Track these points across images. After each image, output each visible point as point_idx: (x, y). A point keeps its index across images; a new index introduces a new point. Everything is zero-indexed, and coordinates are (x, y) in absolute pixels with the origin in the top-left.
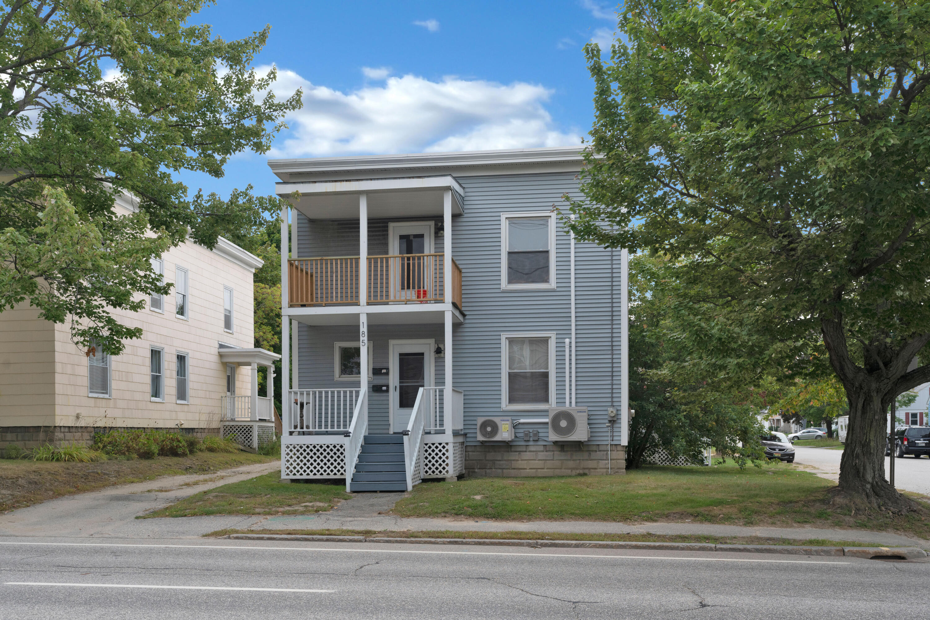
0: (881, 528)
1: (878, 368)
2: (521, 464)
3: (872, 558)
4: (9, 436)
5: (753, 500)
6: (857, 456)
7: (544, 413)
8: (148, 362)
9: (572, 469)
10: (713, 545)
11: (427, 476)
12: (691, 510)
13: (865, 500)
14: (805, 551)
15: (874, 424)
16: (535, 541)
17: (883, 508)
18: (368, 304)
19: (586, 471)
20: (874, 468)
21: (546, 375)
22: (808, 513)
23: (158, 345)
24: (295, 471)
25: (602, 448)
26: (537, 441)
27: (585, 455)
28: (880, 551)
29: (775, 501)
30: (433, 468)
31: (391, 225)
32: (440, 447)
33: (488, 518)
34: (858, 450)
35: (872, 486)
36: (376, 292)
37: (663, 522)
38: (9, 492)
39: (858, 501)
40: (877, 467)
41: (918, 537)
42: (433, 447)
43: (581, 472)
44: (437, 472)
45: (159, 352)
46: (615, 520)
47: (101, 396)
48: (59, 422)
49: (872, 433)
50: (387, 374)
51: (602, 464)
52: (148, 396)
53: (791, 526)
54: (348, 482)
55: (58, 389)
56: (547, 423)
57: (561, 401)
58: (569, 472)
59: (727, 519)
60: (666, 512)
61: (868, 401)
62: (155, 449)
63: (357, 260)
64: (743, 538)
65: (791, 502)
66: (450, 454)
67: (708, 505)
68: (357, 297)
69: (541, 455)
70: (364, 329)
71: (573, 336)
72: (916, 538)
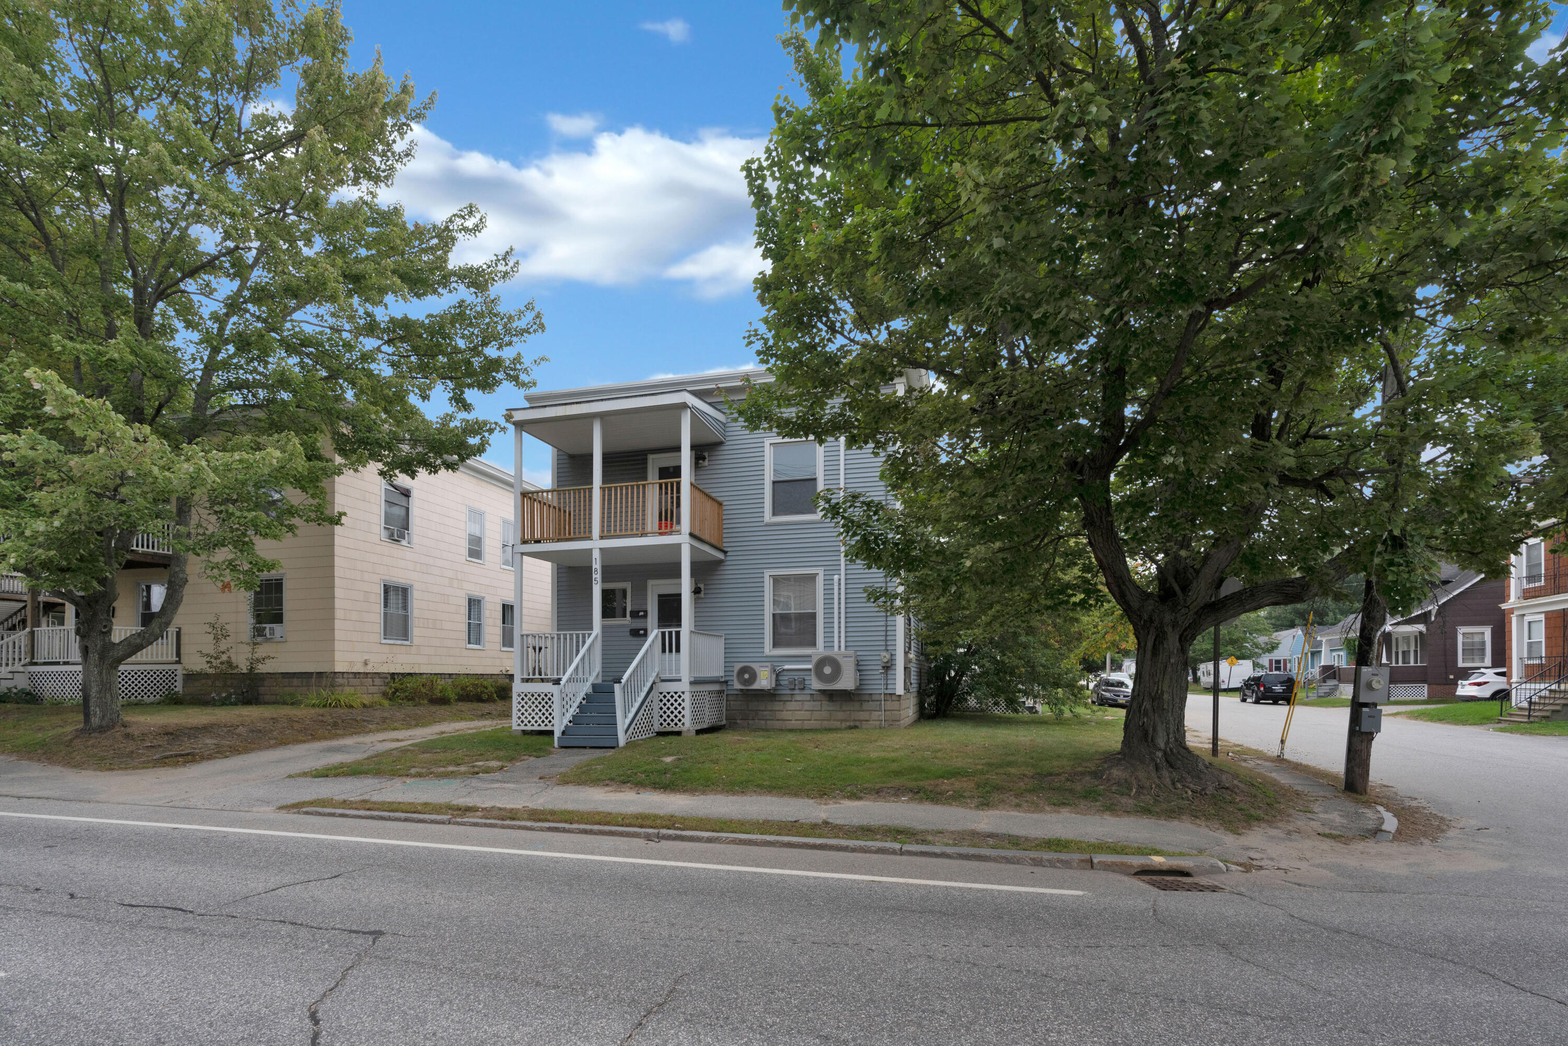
0: (1172, 814)
1: (1174, 594)
2: (785, 715)
3: (1137, 874)
4: (296, 682)
5: (1002, 771)
6: (1146, 714)
7: (806, 658)
8: (464, 610)
9: (842, 721)
10: (897, 846)
11: (662, 729)
12: (912, 784)
13: (1153, 774)
14: (1033, 859)
15: (1169, 669)
16: (656, 831)
17: (1179, 785)
18: (602, 538)
19: (857, 724)
20: (1167, 729)
21: (813, 616)
22: (1071, 791)
23: (476, 592)
24: (526, 721)
25: (875, 697)
26: (803, 689)
27: (857, 705)
28: (1149, 862)
29: (1029, 771)
30: (669, 720)
31: (651, 457)
32: (676, 697)
33: (655, 788)
34: (1147, 704)
35: (1165, 753)
36: (609, 526)
37: (869, 800)
38: (215, 741)
39: (1141, 774)
40: (1172, 728)
41: (1227, 829)
42: (668, 697)
43: (852, 724)
44: (672, 724)
45: (479, 601)
46: (808, 796)
47: (399, 642)
48: (339, 668)
49: (1167, 682)
50: (645, 616)
51: (875, 715)
52: (464, 643)
53: (1042, 811)
54: (557, 734)
55: (338, 635)
56: (810, 670)
57: (829, 645)
58: (838, 724)
59: (957, 798)
60: (878, 786)
61: (1160, 638)
62: (453, 696)
63: (591, 490)
64: (952, 832)
65: (1051, 774)
66: (687, 704)
67: (938, 777)
68: (590, 532)
69: (808, 705)
70: (597, 565)
71: (843, 572)
72: (1222, 830)
